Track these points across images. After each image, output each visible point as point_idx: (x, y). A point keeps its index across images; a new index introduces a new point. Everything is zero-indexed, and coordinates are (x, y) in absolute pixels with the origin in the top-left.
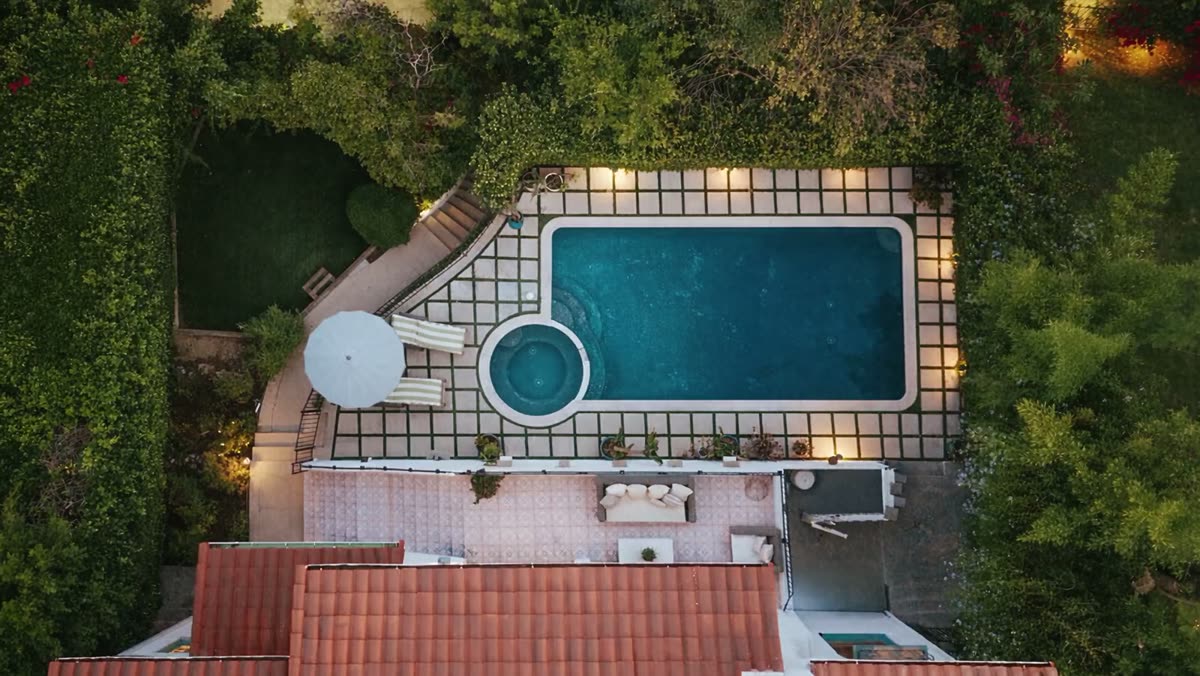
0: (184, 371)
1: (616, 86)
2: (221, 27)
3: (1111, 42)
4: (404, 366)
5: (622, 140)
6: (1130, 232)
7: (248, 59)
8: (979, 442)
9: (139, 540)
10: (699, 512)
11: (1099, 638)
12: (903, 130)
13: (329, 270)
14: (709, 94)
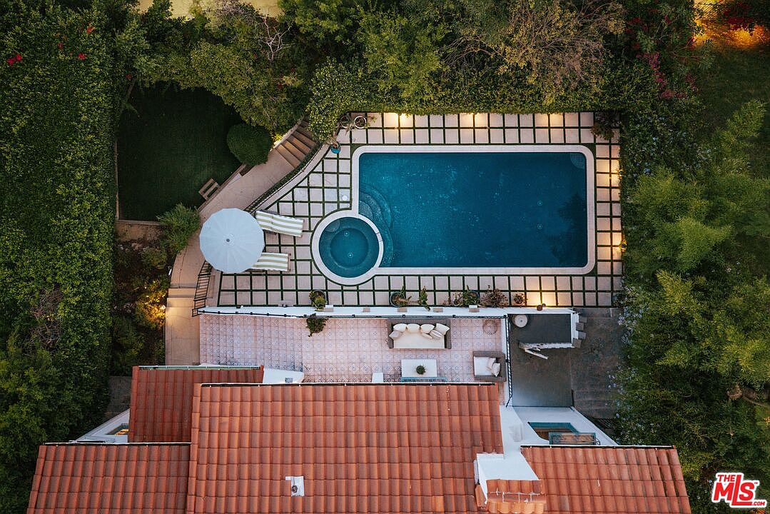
0: (122, 248)
1: (400, 59)
2: (145, 19)
3: (725, 27)
4: (264, 245)
5: (404, 95)
6: (734, 156)
7: (163, 41)
8: (633, 297)
9: (95, 362)
10: (453, 342)
11: (706, 428)
12: (588, 88)
13: (216, 180)
14: (461, 64)
